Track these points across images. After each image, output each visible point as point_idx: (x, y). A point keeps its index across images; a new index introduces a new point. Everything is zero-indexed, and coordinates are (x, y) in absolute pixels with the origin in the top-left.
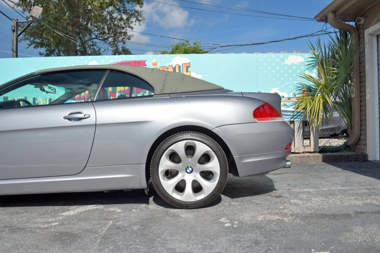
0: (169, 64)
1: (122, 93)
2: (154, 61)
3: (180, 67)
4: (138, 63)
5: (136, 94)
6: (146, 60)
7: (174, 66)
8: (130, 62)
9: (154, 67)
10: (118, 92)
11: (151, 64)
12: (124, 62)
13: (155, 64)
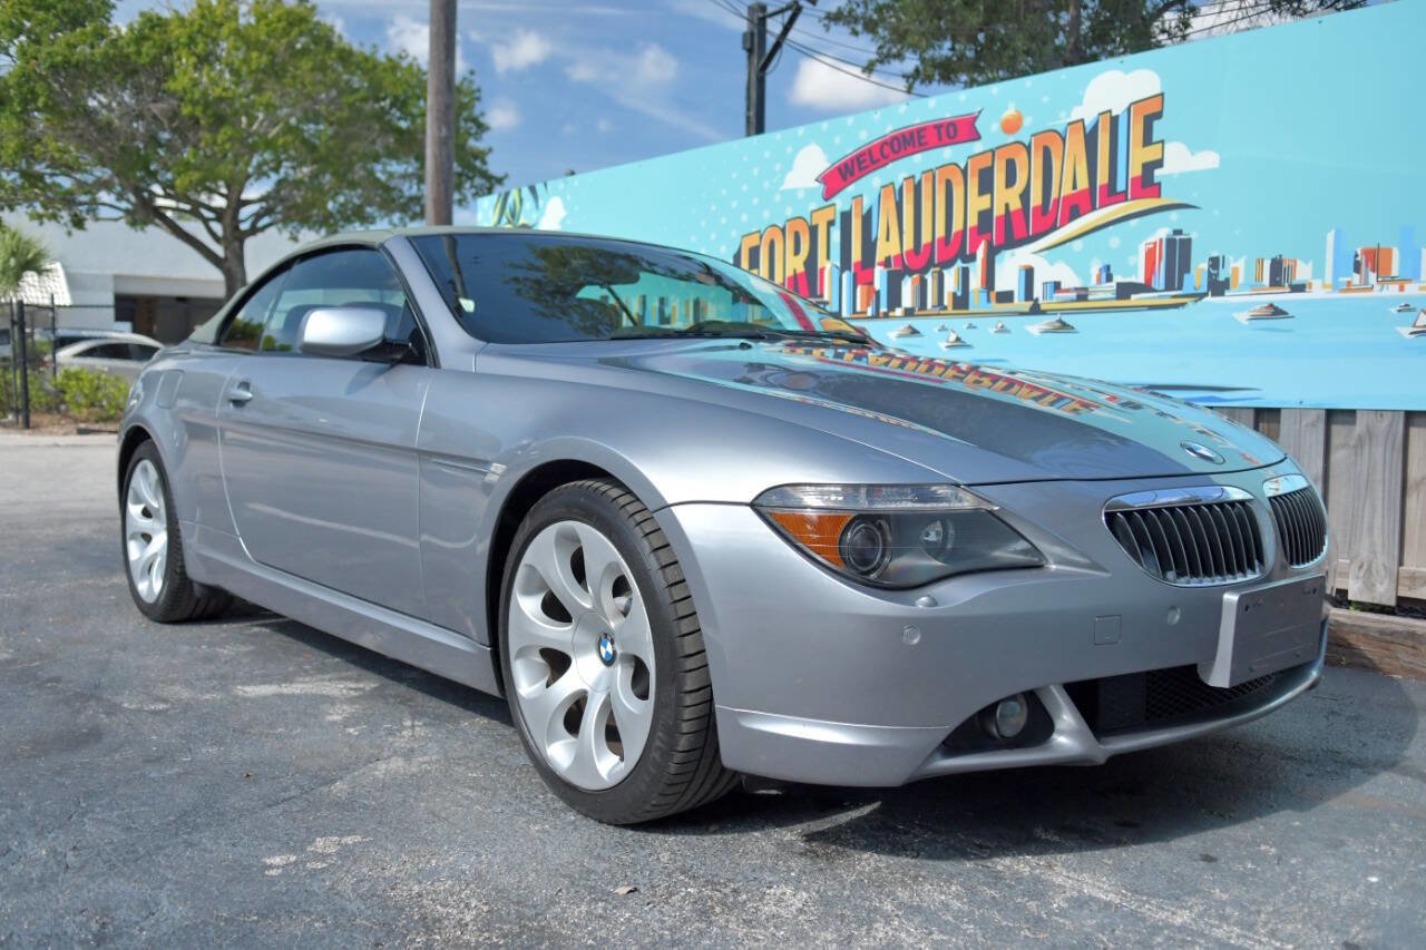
0: (1069, 116)
1: (893, 268)
2: (1010, 112)
3: (1114, 121)
4: (951, 129)
5: (938, 269)
6: (980, 112)
7: (1089, 123)
8: (924, 129)
9: (1011, 139)
10: (880, 264)
11: (996, 127)
12: (903, 135)
13: (1011, 126)
